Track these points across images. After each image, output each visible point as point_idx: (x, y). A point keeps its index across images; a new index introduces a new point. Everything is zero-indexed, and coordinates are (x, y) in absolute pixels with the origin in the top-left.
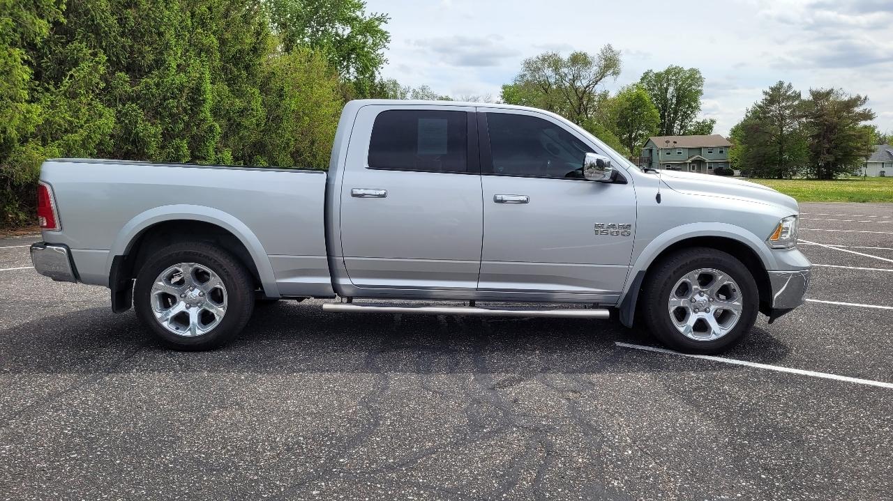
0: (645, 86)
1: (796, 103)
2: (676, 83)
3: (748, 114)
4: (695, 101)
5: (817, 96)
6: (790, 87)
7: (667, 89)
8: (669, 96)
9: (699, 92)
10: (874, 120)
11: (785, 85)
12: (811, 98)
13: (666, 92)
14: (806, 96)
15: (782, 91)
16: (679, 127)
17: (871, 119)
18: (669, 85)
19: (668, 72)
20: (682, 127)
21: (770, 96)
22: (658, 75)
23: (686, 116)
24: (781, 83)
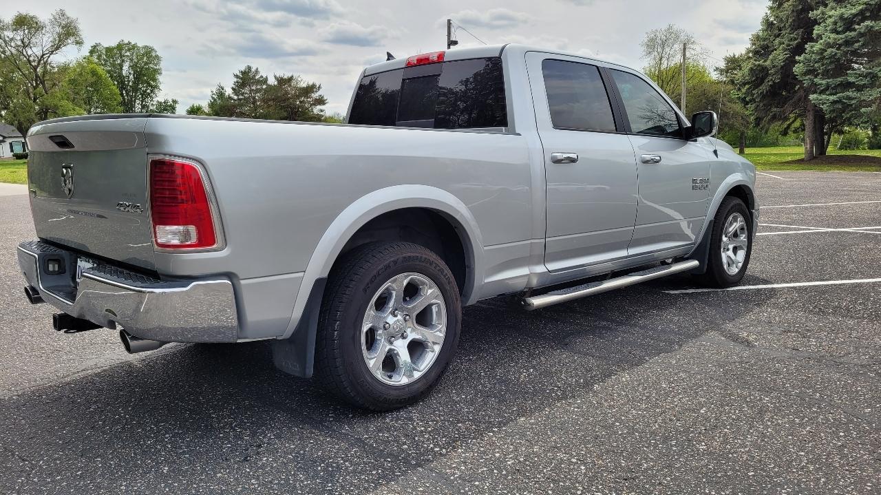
0: (95, 59)
1: (264, 87)
2: (131, 60)
3: (214, 96)
4: (155, 80)
5: (282, 81)
6: (257, 71)
7: (121, 66)
8: (124, 73)
9: (157, 71)
10: (327, 105)
11: (253, 70)
12: (276, 83)
13: (121, 69)
14: (272, 81)
15: (251, 75)
16: (140, 106)
17: (324, 104)
18: (123, 61)
19: (120, 47)
20: (143, 107)
21: (241, 79)
22: (109, 50)
23: (145, 95)
24: (249, 68)
